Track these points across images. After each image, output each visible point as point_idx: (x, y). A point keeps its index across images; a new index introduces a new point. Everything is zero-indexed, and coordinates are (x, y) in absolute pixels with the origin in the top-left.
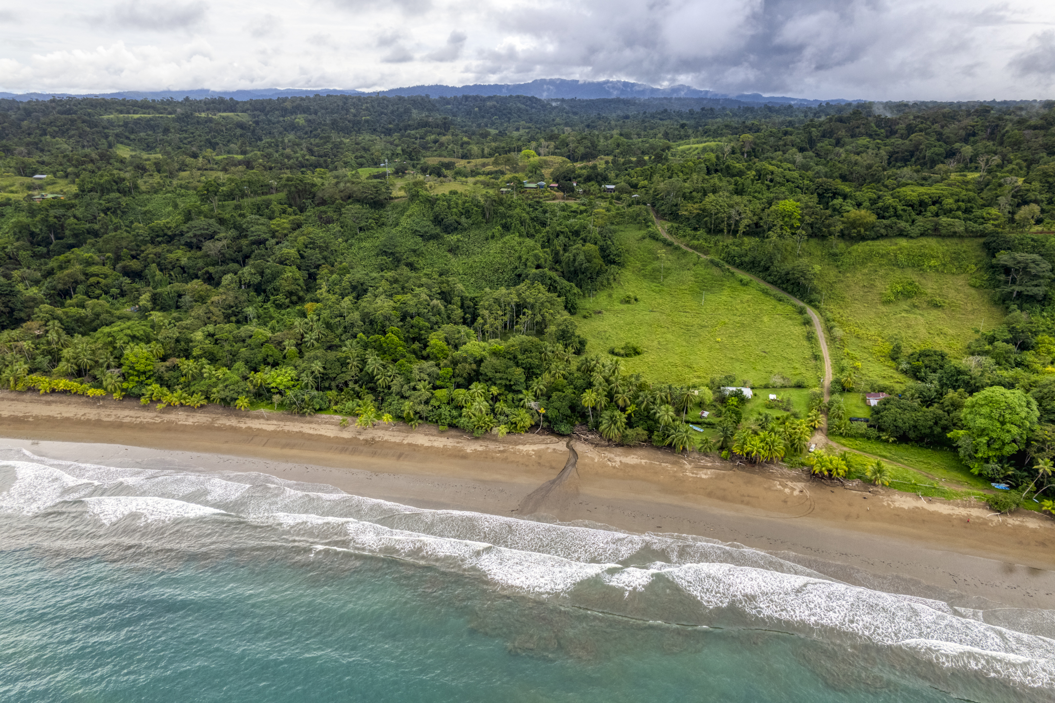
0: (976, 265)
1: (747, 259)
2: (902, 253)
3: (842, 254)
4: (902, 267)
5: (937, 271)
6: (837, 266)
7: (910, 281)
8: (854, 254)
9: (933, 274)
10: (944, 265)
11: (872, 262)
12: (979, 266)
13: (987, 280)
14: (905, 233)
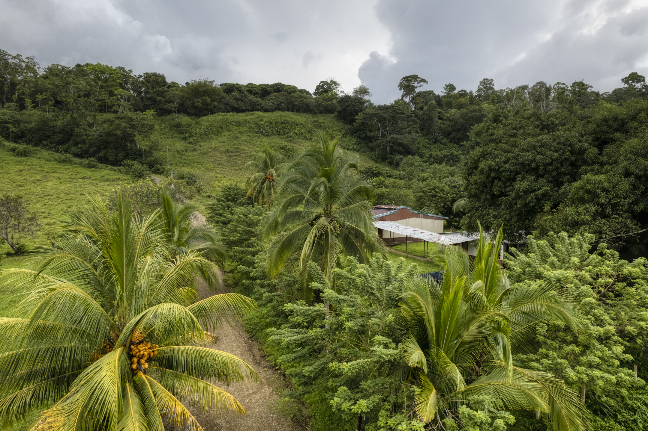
0: (340, 131)
1: (30, 126)
2: (262, 120)
3: (189, 126)
4: (267, 135)
5: (305, 138)
6: (185, 139)
7: (281, 145)
8: (204, 123)
9: (303, 141)
10: (309, 132)
11: (229, 130)
12: (343, 131)
13: (356, 144)
14: (258, 107)
